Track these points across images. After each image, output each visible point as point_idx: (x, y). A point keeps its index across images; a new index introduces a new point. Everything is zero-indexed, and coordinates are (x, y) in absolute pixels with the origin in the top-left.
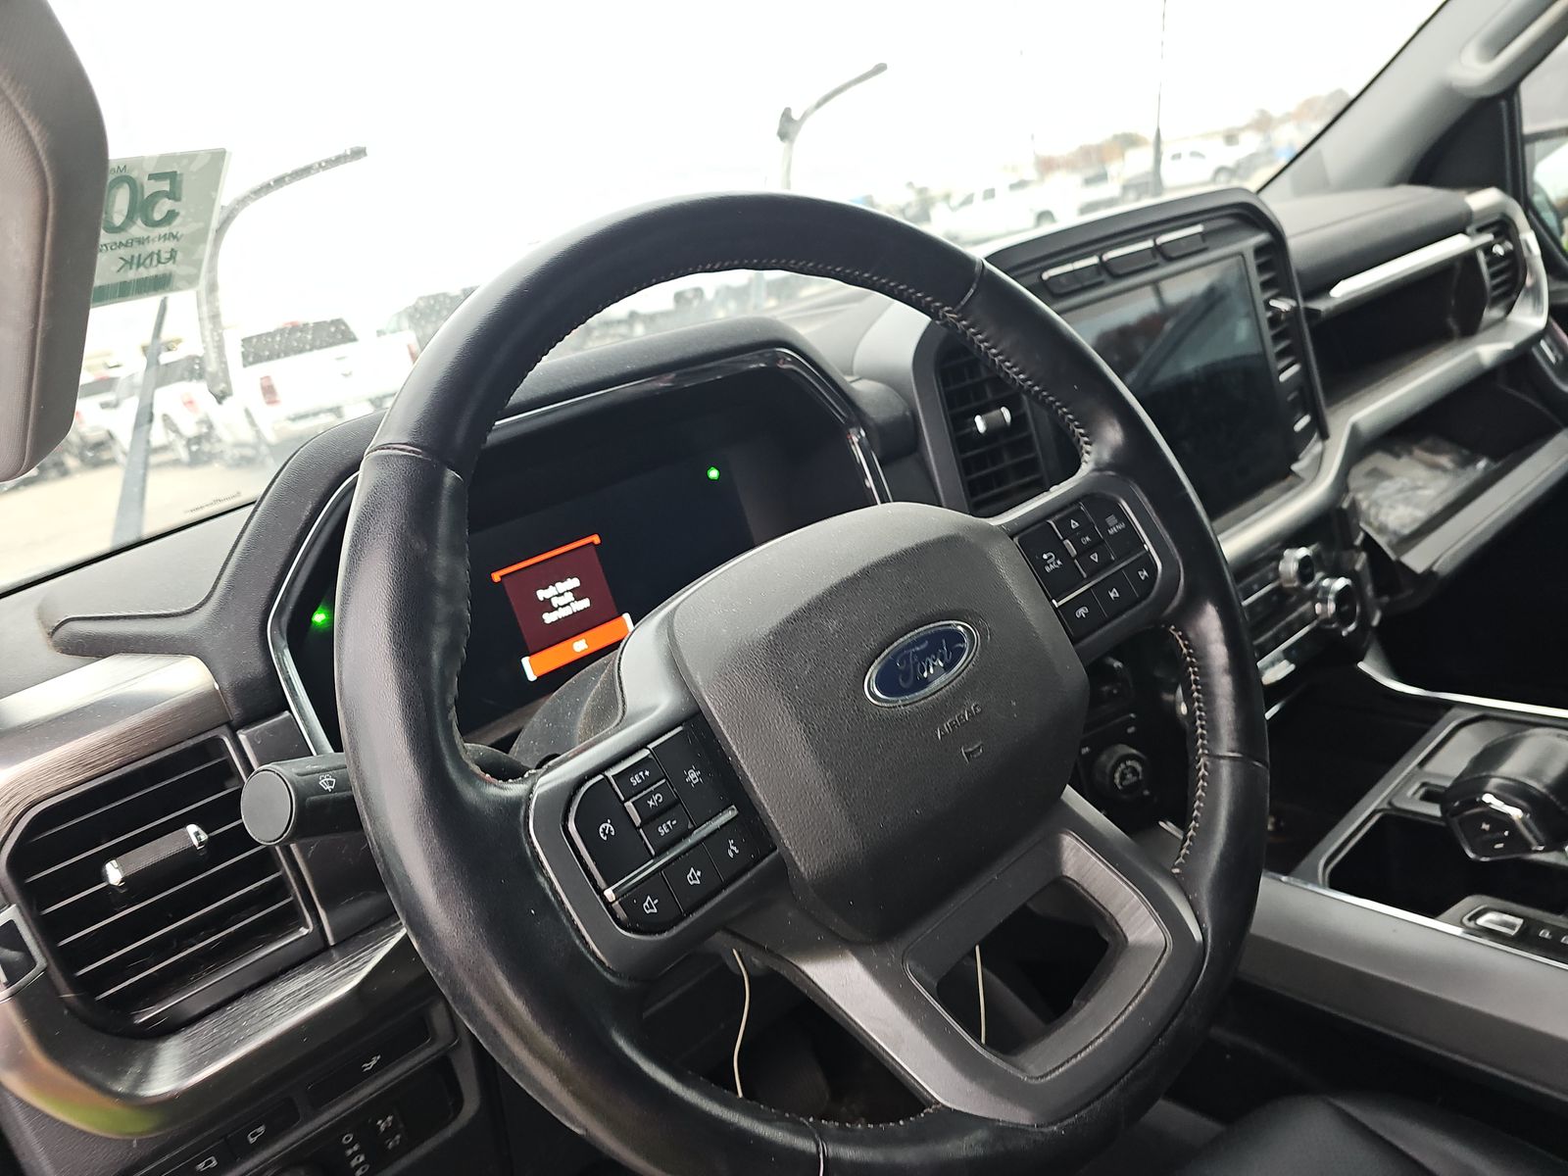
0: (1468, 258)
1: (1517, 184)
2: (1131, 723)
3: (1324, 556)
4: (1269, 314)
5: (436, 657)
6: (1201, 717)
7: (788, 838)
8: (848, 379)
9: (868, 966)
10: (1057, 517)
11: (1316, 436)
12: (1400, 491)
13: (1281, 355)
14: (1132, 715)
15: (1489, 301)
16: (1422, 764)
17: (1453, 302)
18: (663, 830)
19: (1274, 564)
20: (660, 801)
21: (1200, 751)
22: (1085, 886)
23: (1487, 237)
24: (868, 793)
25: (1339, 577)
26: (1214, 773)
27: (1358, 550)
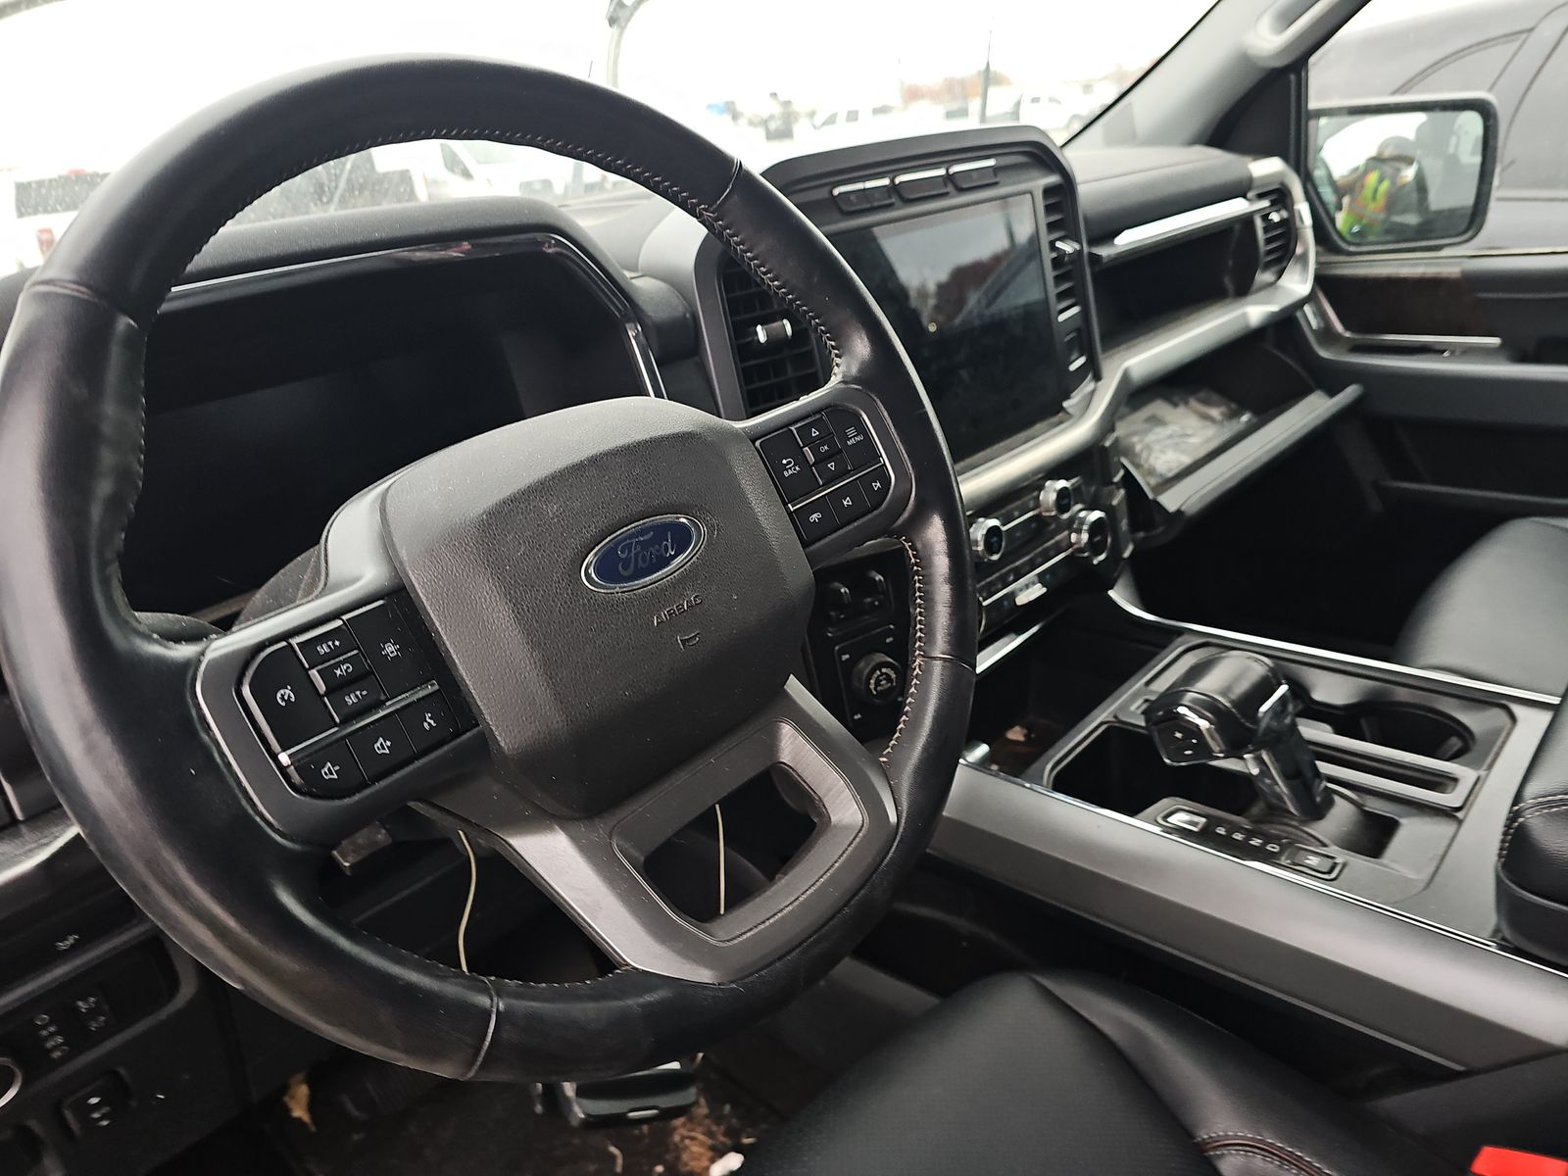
0: (1246, 221)
1: (1299, 157)
2: (890, 633)
3: (1083, 487)
4: (1054, 255)
5: (96, 512)
6: (920, 622)
7: (490, 714)
8: (628, 274)
9: (574, 839)
10: (799, 425)
11: (1090, 376)
12: (1170, 437)
13: (1061, 296)
14: (892, 627)
15: (1261, 265)
16: (1148, 683)
17: (1230, 263)
18: (351, 699)
19: (1035, 494)
20: (349, 671)
21: (917, 652)
22: (799, 771)
23: (1265, 203)
24: (576, 673)
25: (1093, 510)
26: (927, 671)
27: (1118, 486)
